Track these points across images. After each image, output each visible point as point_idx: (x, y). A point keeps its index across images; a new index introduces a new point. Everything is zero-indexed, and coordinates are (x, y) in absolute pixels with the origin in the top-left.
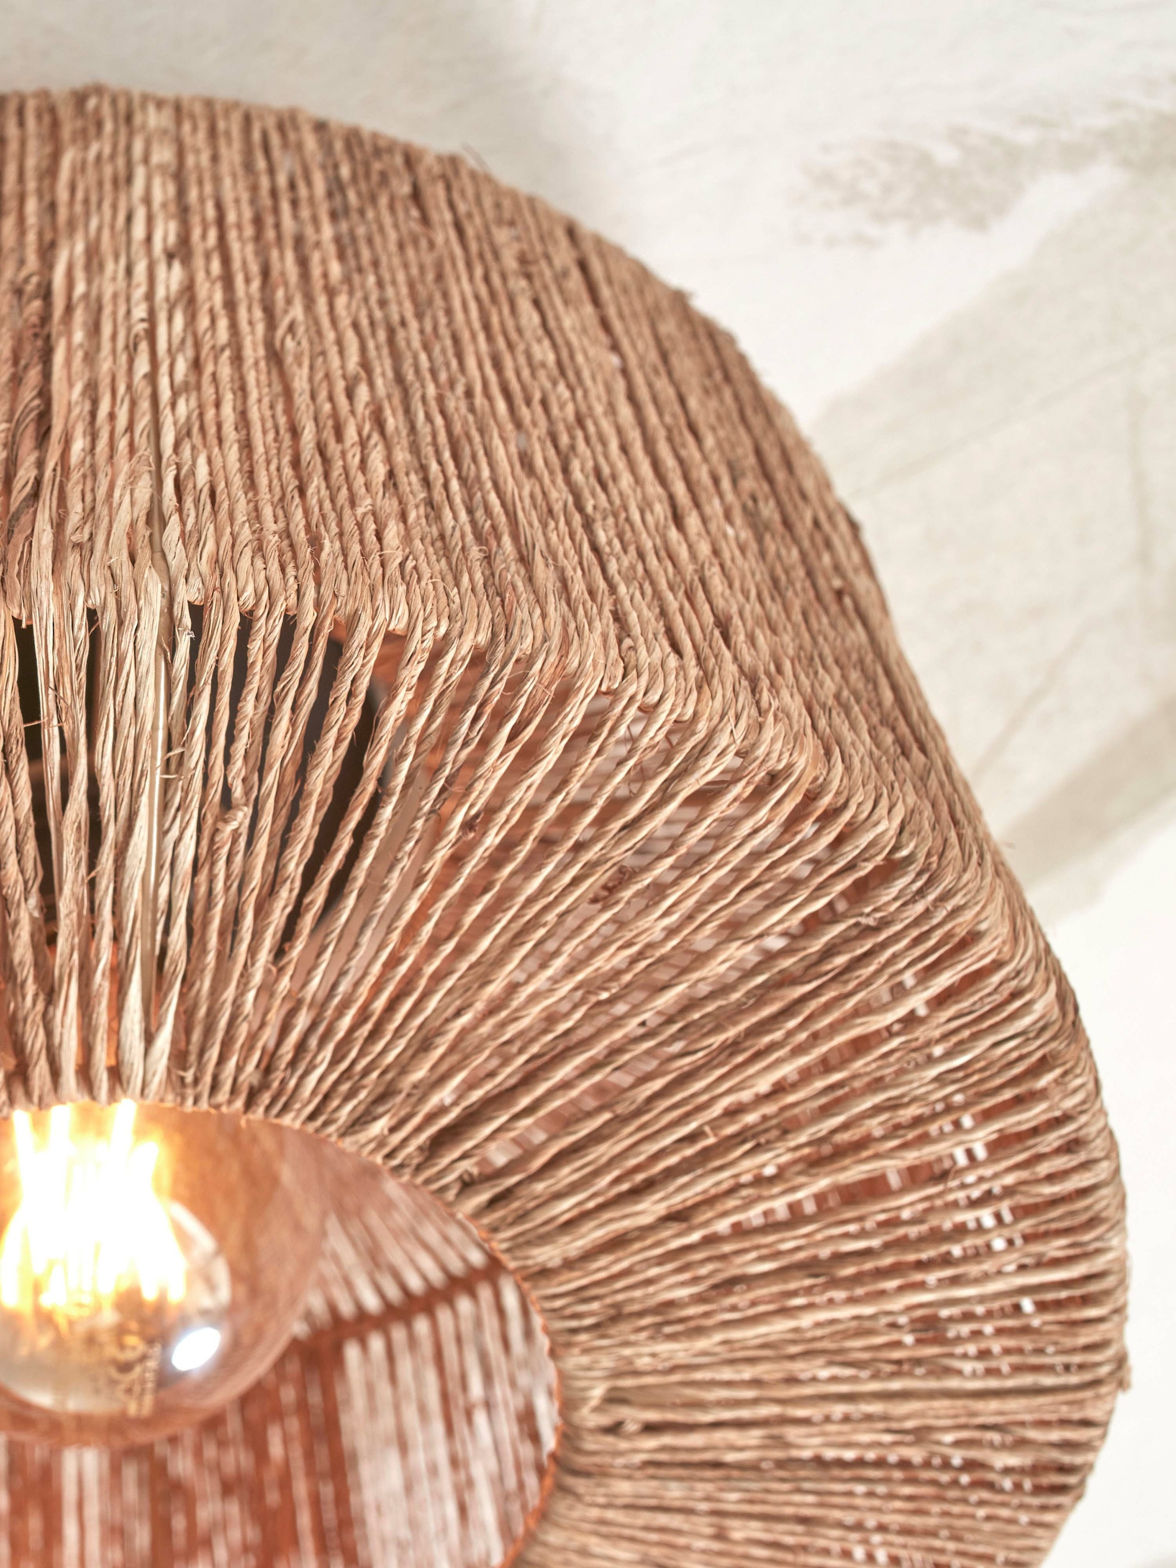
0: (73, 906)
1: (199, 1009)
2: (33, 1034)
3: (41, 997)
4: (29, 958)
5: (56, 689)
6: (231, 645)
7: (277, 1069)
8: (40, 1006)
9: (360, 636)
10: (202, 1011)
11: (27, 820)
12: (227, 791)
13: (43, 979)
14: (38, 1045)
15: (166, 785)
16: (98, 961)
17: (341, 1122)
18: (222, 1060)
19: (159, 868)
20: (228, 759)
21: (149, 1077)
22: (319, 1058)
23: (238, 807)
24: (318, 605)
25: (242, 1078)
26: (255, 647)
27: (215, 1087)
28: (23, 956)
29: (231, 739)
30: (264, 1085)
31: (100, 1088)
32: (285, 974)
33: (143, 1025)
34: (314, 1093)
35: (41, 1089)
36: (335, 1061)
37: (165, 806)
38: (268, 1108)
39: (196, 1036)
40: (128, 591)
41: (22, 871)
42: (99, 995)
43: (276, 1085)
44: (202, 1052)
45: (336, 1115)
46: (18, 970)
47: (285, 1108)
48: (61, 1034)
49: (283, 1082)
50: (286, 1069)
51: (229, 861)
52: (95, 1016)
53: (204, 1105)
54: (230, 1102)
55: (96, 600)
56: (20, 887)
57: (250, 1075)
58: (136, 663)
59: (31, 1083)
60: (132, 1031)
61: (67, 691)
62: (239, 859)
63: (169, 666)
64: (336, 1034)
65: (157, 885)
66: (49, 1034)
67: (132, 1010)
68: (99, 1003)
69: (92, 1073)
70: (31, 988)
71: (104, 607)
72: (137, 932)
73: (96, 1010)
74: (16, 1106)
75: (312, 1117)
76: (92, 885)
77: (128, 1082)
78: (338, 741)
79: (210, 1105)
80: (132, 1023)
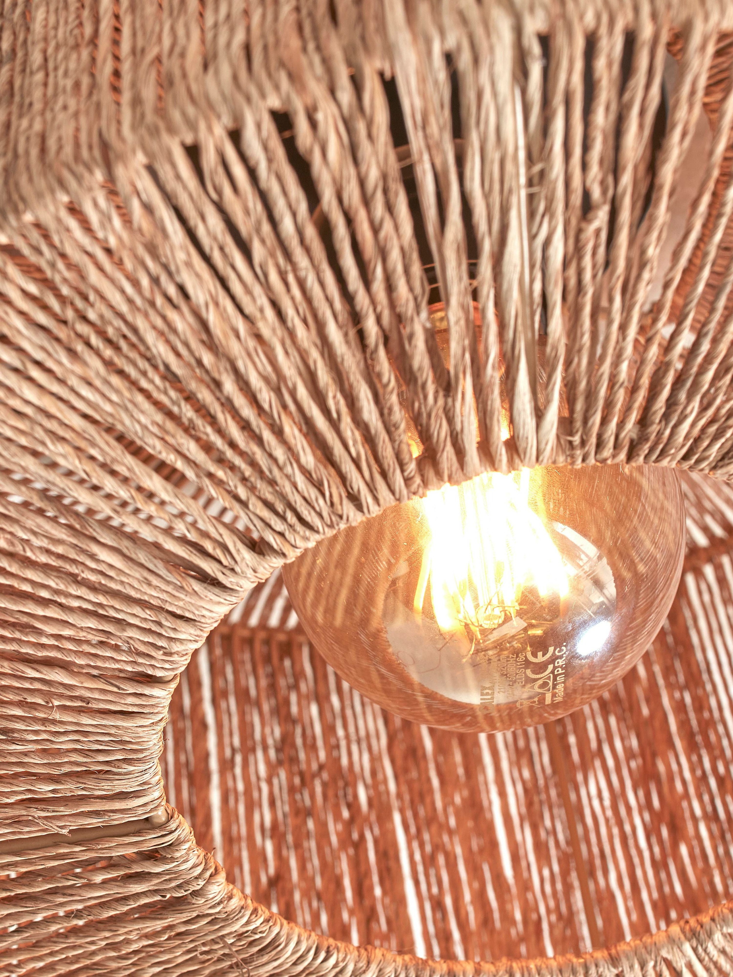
0: (461, 314)
1: (580, 382)
2: (438, 426)
3: (441, 394)
4: (426, 363)
5: (424, 128)
6: (579, 65)
7: (652, 423)
8: (441, 402)
9: (696, 40)
10: (583, 385)
11: (410, 246)
12: (586, 195)
13: (440, 377)
14: (443, 434)
15: (531, 198)
16: (488, 357)
17: (711, 459)
18: (604, 421)
19: (532, 267)
20: (585, 166)
21: (542, 446)
22: (689, 409)
23: (598, 207)
24: (654, 16)
25: (622, 435)
26: (601, 64)
27: (600, 445)
28: (421, 362)
29: (586, 148)
30: (643, 438)
31: (500, 461)
32: (653, 344)
33: (533, 404)
34: (686, 438)
35: (450, 469)
36: (704, 409)
37: (531, 214)
38: (646, 457)
39: (579, 406)
40: (479, 31)
41: (411, 289)
42: (491, 385)
43: (653, 437)
44: (585, 421)
45: (707, 453)
46: (418, 375)
47: (663, 454)
48: (462, 422)
49: (660, 434)
50: (660, 421)
51: (594, 254)
52: (489, 403)
53: (591, 461)
54: (614, 456)
55: (451, 42)
56: (411, 305)
57: (630, 431)
58: (495, 94)
59: (441, 466)
60: (524, 410)
61: (434, 128)
62: (602, 250)
63: (524, 92)
64: (702, 387)
65: (532, 281)
66: (450, 421)
67: (522, 393)
68: (492, 392)
69: (493, 450)
70: (431, 388)
71: (459, 48)
72: (520, 328)
73: (490, 397)
74: (430, 487)
75: (686, 457)
76: (475, 294)
77: (525, 453)
78: (684, 134)
79: (596, 460)
80: (523, 404)
